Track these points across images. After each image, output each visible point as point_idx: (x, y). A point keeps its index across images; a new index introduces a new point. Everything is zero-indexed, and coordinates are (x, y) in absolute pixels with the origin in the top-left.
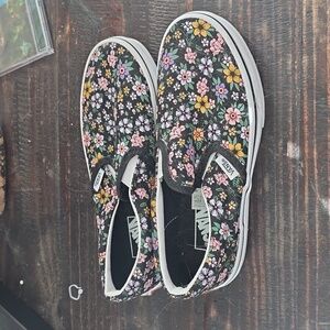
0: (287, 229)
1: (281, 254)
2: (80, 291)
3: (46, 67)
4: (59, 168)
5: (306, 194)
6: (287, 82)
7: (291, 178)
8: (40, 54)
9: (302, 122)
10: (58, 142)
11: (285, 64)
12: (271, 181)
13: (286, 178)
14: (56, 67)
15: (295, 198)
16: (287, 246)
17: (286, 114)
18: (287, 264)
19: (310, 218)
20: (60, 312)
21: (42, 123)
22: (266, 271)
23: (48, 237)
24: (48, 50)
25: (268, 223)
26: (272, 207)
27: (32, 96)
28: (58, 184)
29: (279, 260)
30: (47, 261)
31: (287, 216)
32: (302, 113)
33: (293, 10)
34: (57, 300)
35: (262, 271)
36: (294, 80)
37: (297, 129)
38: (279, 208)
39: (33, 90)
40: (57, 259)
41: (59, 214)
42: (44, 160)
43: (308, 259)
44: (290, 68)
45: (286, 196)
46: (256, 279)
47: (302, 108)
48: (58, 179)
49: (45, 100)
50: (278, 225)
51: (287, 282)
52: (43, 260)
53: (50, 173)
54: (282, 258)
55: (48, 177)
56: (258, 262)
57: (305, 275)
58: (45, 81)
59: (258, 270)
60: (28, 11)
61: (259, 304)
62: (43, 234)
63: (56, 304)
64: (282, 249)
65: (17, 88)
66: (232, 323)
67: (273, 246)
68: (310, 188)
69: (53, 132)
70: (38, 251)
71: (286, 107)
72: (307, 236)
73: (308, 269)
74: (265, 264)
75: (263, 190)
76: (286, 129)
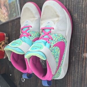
0: (78, 72)
5: (84, 63)
6: (81, 31)
9: (84, 43)
11: (81, 25)
12: (75, 58)
13: (79, 58)
15: (81, 64)
16: (78, 77)
17: (80, 40)
18: (77, 82)
19: (84, 70)
20: (19, 84)
22: (72, 83)
25: (73, 70)
26: (74, 65)
27: (16, 27)
31: (78, 68)
32: (85, 40)
33: (84, 11)
34: (19, 81)
35: (70, 83)
36: (83, 30)
37: (83, 45)
38: (76, 66)
39: (16, 26)
44: (82, 27)
45: (79, 63)
46: (69, 84)
50: (76, 70)
54: (76, 80)
56: (69, 80)
57: (82, 86)
59: (69, 82)
60: (16, 5)
64: (76, 77)
65: (12, 25)
67: (74, 76)
68: (85, 62)
71: (80, 38)
72: (83, 75)
73: (83, 84)
74: (71, 81)
75: (73, 60)
76: (80, 44)
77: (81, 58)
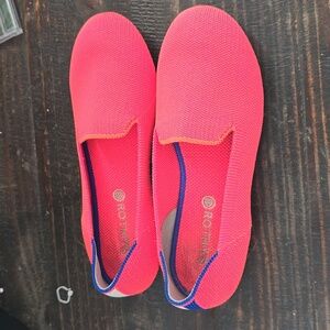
0: (297, 202)
1: (293, 228)
2: (70, 293)
3: (15, 49)
4: (36, 161)
5: (317, 161)
6: (287, 43)
7: (299, 146)
8: (7, 35)
9: (307, 84)
10: (33, 131)
11: (283, 23)
12: (277, 151)
13: (293, 147)
14: (27, 49)
15: (304, 168)
16: (299, 220)
17: (289, 77)
18: (300, 239)
19: (322, 186)
21: (13, 111)
22: (278, 249)
23: (29, 238)
24: (16, 30)
25: (276, 197)
26: (279, 180)
28: (36, 178)
29: (290, 236)
30: (30, 264)
31: (296, 187)
32: (307, 74)
35: (273, 250)
36: (295, 40)
37: (302, 93)
38: (288, 179)
40: (41, 260)
41: (40, 210)
42: (18, 152)
43: (322, 232)
44: (290, 28)
45: (295, 166)
46: (267, 259)
47: (306, 69)
48: (36, 171)
49: (16, 86)
50: (288, 199)
51: (302, 259)
52: (25, 263)
53: (27, 166)
54: (293, 233)
55: (24, 171)
56: (267, 239)
57: (321, 249)
58: (14, 65)
59: (269, 250)
61: (273, 286)
62: (23, 234)
63: (42, 311)
64: (293, 224)
66: (243, 309)
67: (283, 221)
68: (320, 154)
69: (27, 121)
70: (19, 254)
71: (288, 71)
72: (320, 206)
73: (323, 242)
74: (276, 241)
75: (269, 162)
76: (290, 94)
77: (302, 144)
